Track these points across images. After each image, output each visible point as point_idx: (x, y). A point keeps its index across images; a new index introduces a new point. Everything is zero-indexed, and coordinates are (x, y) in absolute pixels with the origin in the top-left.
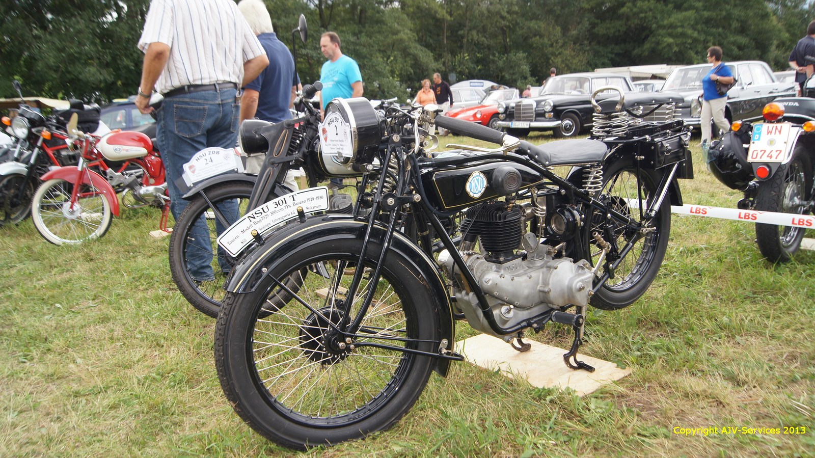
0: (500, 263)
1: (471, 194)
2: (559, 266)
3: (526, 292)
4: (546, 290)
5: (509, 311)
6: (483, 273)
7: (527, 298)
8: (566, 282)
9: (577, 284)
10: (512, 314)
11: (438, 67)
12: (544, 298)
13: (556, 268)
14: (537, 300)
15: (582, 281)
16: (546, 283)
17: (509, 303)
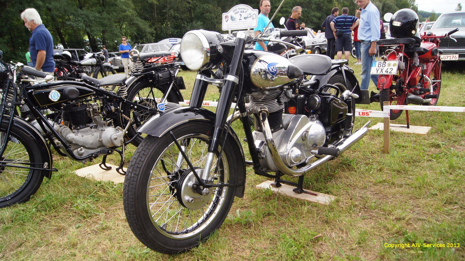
0: (78, 129)
1: (53, 100)
2: (106, 130)
3: (91, 141)
4: (101, 140)
5: (81, 150)
6: (67, 134)
7: (92, 144)
8: (109, 136)
9: (114, 136)
10: (83, 151)
11: (151, 31)
12: (101, 144)
13: (104, 130)
14: (98, 145)
15: (116, 135)
16: (100, 137)
17: (82, 146)
